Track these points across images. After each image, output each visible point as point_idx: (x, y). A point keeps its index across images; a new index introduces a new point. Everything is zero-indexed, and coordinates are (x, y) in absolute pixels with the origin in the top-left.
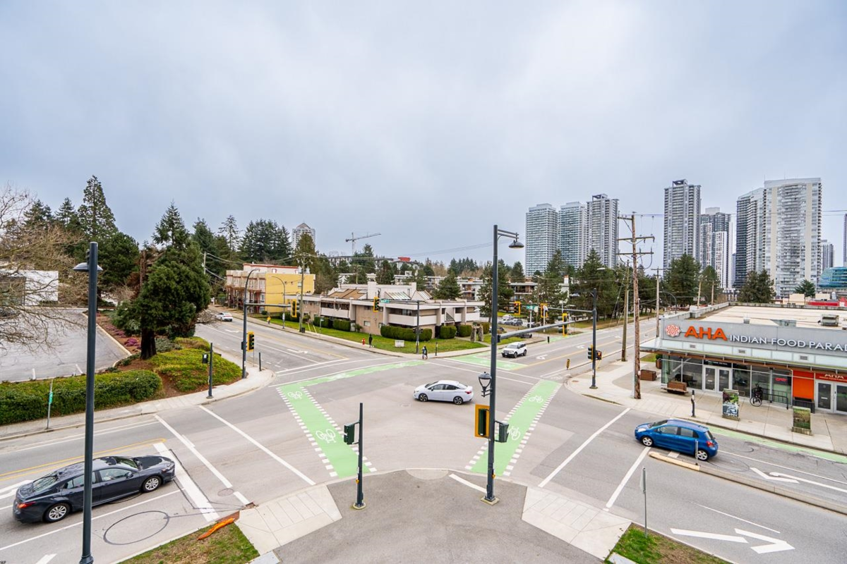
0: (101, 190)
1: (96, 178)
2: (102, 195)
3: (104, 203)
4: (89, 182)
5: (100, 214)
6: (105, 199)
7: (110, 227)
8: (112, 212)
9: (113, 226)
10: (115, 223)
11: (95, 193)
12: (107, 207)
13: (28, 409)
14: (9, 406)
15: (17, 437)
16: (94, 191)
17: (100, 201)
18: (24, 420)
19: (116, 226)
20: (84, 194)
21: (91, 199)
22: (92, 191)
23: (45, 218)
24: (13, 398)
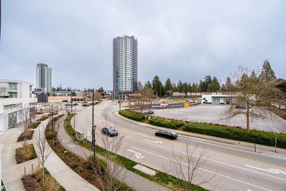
0: (269, 64)
1: (267, 60)
2: (269, 66)
3: (270, 69)
4: (264, 63)
5: (269, 73)
6: (270, 67)
7: (273, 77)
8: (274, 71)
9: (275, 77)
10: (275, 75)
11: (267, 66)
12: (271, 70)
13: (266, 141)
14: (260, 139)
15: (265, 150)
16: (266, 65)
17: (269, 68)
18: (265, 145)
19: (276, 76)
20: (263, 67)
21: (265, 68)
22: (265, 65)
23: (246, 78)
24: (261, 136)
